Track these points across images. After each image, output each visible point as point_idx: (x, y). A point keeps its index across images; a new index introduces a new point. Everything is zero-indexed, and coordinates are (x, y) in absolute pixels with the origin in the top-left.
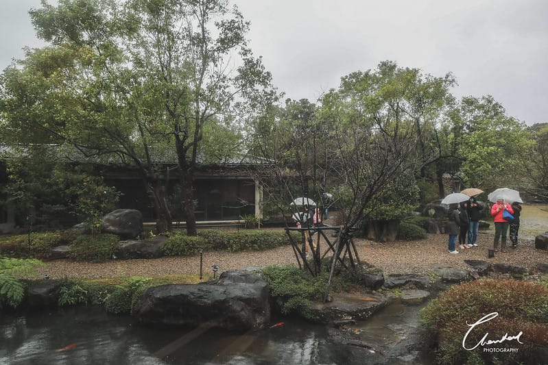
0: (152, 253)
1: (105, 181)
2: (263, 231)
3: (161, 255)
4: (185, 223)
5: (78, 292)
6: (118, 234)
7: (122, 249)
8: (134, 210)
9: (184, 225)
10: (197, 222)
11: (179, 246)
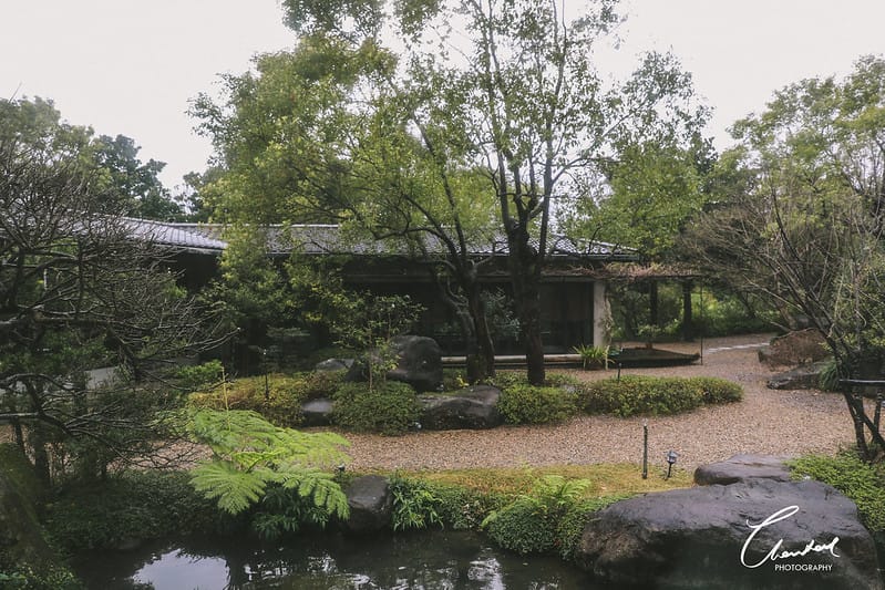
0: (483, 418)
1: (345, 285)
2: (613, 374)
3: (496, 420)
4: (524, 357)
5: (426, 502)
6: (409, 381)
7: (428, 411)
8: (423, 338)
9: (523, 361)
10: (496, 358)
11: (532, 405)
